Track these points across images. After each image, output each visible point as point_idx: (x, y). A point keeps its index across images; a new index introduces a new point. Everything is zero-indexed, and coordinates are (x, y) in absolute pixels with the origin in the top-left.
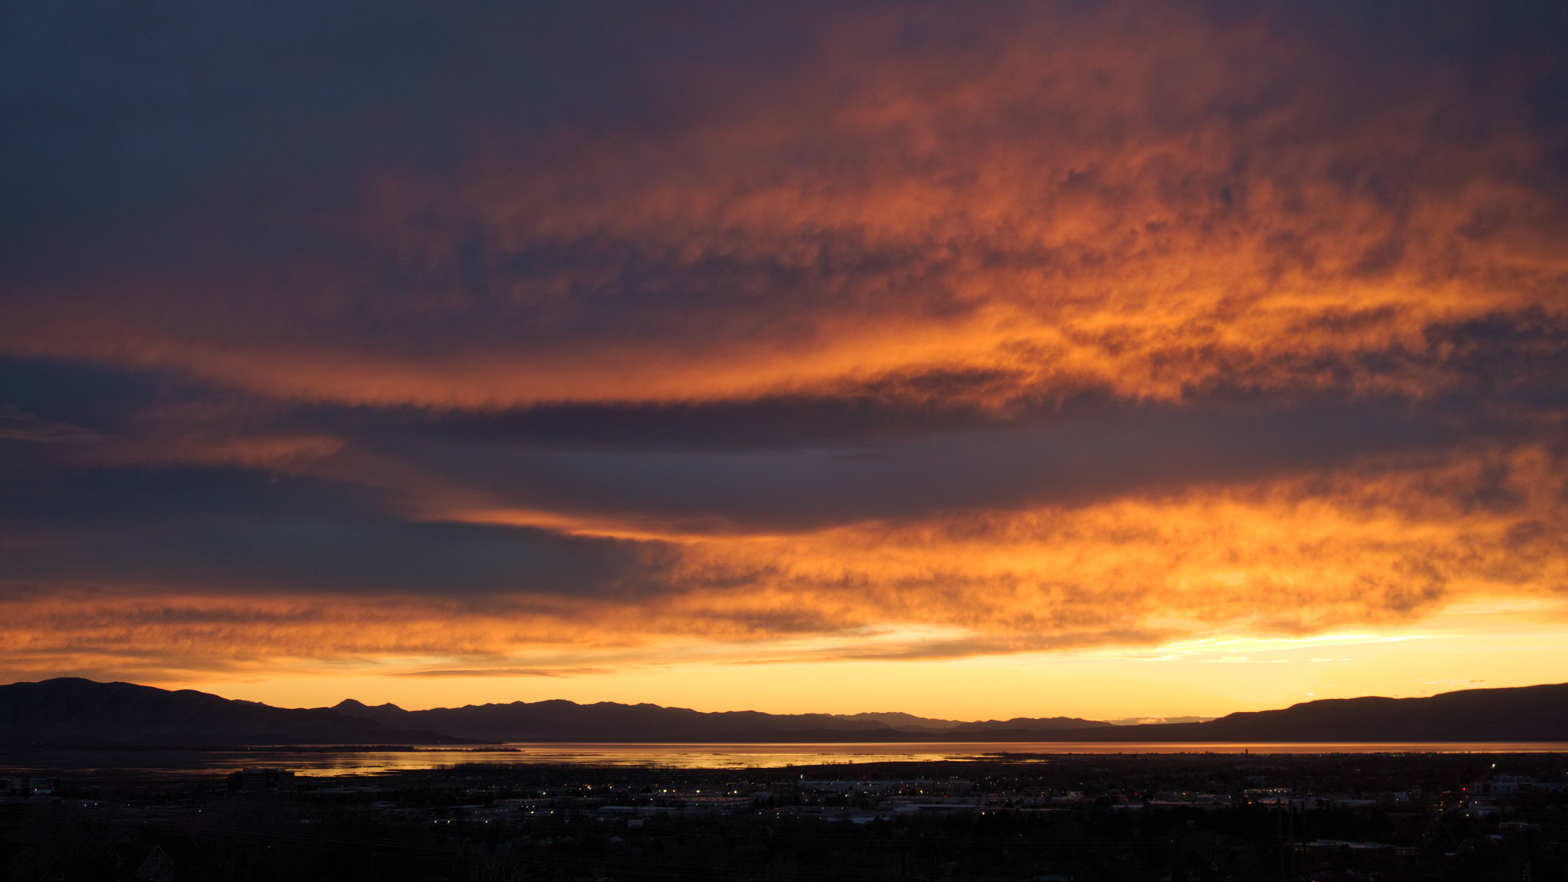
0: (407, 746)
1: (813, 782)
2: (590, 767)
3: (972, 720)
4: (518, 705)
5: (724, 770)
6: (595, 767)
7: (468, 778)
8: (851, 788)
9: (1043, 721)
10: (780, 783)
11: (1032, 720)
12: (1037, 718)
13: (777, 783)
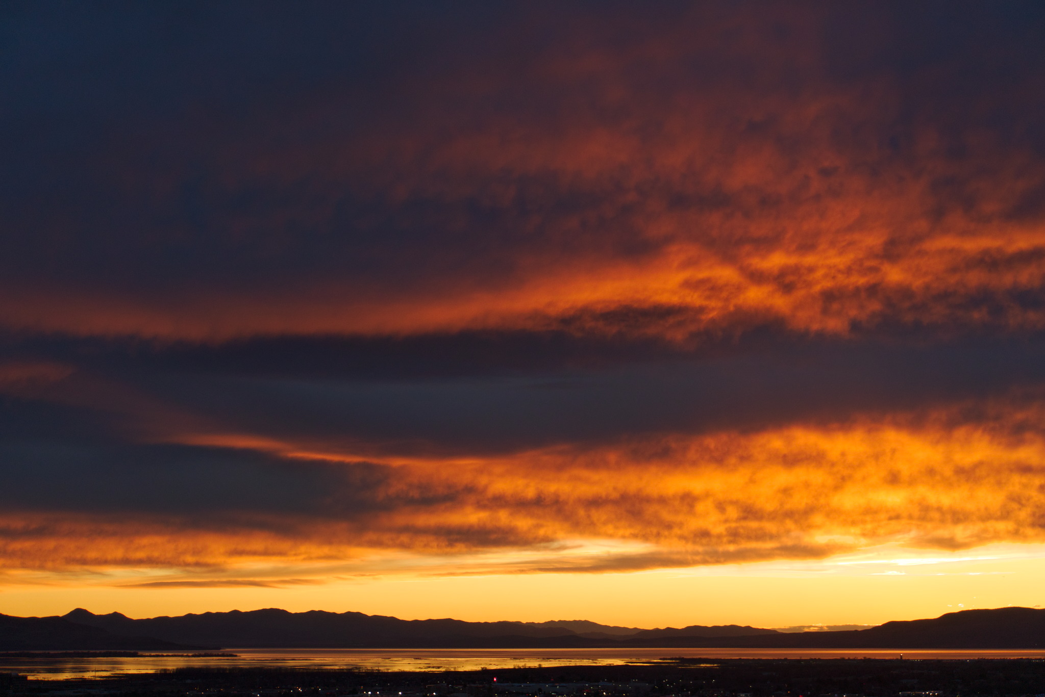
0: (132, 651)
1: (506, 684)
2: (301, 670)
3: (650, 627)
4: (235, 613)
5: (424, 673)
6: (305, 671)
7: (189, 681)
8: (540, 690)
9: (716, 629)
10: (476, 685)
11: (706, 628)
12: (710, 625)
13: (473, 685)
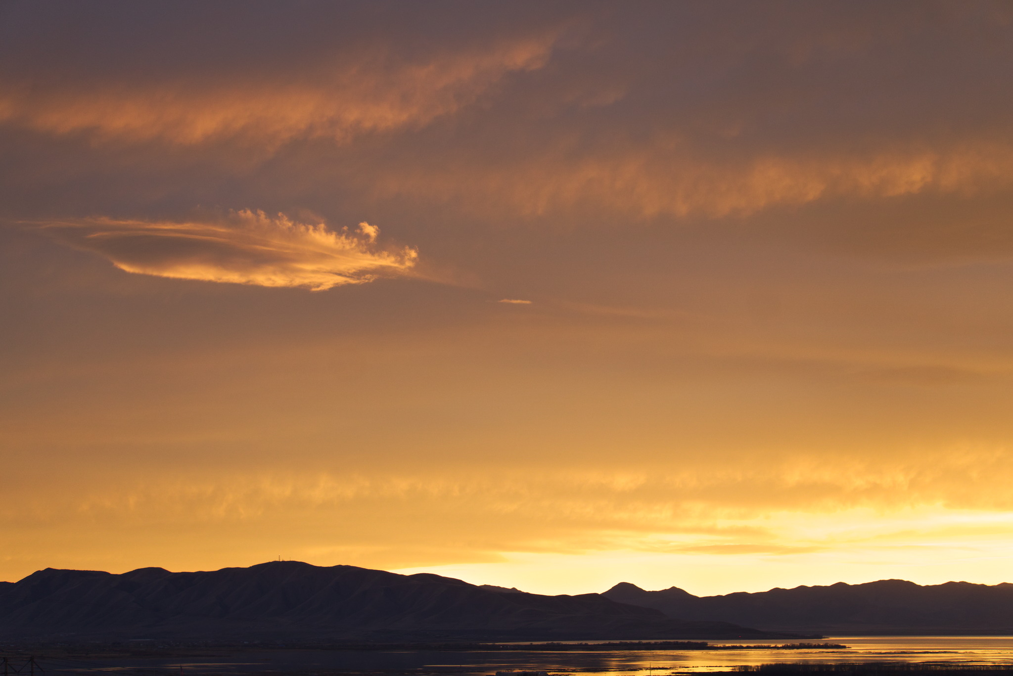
0: (699, 642)
2: (939, 668)
4: (841, 588)
6: (944, 669)
